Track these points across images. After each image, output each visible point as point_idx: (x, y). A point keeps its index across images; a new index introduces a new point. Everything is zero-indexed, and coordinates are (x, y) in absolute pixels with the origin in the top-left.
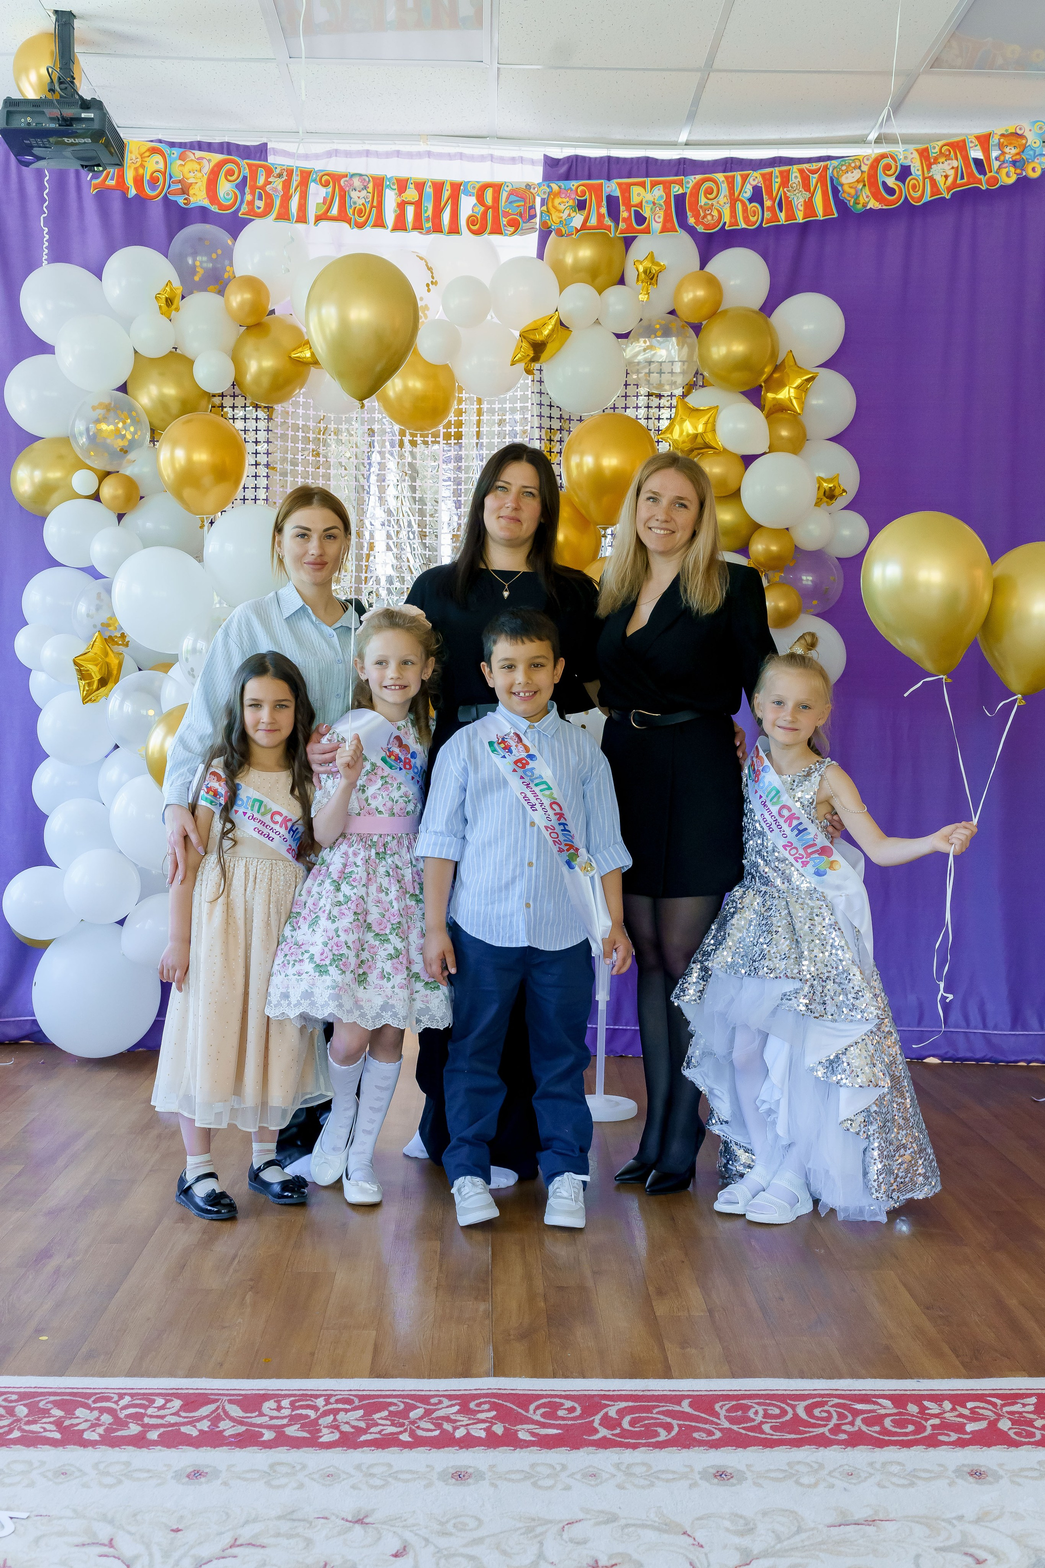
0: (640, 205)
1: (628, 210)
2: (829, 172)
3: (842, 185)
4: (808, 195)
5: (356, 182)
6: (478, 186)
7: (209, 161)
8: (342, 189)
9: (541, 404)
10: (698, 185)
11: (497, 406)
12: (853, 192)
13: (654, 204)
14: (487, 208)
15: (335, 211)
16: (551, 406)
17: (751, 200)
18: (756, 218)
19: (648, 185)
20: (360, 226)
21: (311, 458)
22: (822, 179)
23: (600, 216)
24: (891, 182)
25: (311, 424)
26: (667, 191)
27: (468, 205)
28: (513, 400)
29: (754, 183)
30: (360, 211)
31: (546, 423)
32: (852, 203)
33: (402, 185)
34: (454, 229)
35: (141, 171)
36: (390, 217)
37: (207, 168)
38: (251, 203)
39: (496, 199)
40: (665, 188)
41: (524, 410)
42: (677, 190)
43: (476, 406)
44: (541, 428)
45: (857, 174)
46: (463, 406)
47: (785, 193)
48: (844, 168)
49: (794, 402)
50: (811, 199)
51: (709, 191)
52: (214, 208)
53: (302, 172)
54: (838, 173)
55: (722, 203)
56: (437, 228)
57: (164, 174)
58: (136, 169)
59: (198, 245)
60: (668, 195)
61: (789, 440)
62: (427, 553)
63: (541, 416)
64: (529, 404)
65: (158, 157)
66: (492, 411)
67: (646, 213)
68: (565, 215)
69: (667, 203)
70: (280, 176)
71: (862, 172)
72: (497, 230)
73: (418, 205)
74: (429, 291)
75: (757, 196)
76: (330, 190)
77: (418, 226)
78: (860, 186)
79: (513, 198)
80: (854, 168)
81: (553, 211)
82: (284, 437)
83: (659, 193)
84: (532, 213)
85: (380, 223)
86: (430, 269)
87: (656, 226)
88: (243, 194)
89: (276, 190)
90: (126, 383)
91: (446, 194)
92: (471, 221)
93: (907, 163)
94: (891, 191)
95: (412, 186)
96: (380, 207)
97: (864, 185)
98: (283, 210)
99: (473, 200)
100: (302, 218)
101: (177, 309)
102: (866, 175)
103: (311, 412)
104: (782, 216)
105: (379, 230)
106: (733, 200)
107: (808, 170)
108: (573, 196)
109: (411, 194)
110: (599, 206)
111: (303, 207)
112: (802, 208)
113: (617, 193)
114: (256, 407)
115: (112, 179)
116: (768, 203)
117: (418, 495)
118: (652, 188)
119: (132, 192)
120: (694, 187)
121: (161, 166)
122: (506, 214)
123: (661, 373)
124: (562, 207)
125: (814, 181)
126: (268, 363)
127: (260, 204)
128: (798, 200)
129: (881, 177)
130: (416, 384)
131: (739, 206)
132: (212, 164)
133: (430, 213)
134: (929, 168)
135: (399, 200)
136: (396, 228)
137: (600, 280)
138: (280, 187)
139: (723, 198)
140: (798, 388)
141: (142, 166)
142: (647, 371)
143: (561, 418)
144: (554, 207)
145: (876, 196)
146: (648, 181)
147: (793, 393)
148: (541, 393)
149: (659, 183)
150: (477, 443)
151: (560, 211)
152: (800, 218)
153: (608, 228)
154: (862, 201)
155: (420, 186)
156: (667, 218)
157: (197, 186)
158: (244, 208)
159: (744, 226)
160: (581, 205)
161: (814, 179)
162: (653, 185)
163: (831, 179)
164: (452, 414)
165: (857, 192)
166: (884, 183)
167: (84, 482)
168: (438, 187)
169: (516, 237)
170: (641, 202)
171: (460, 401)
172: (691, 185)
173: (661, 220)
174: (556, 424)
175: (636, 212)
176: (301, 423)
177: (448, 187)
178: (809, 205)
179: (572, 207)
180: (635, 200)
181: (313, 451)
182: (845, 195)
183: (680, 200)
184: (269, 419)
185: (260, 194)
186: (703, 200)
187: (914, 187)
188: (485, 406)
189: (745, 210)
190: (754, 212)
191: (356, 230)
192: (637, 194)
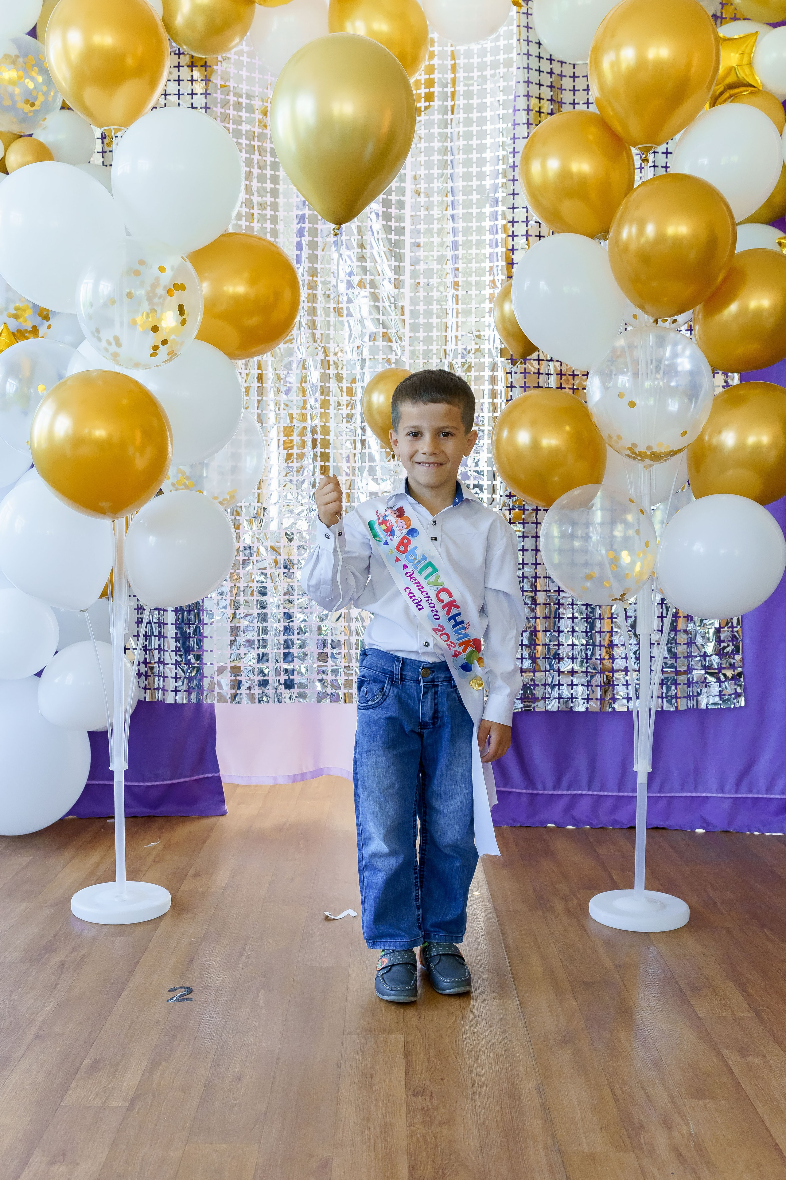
9: (528, 55)
11: (476, 60)
16: (540, 57)
21: (257, 130)
25: (257, 90)
28: (496, 51)
31: (534, 76)
41: (508, 63)
43: (449, 62)
44: (528, 82)
46: (436, 62)
62: (393, 237)
63: (528, 68)
64: (514, 55)
66: (469, 68)
82: (225, 104)
90: (35, 25)
103: (257, 75)
114: (192, 66)
130: (382, 26)
143: (551, 73)
148: (528, 41)
150: (453, 107)
164: (423, 73)
171: (432, 56)
174: (546, 80)
176: (244, 87)
181: (260, 121)
184: (207, 80)
188: (461, 61)
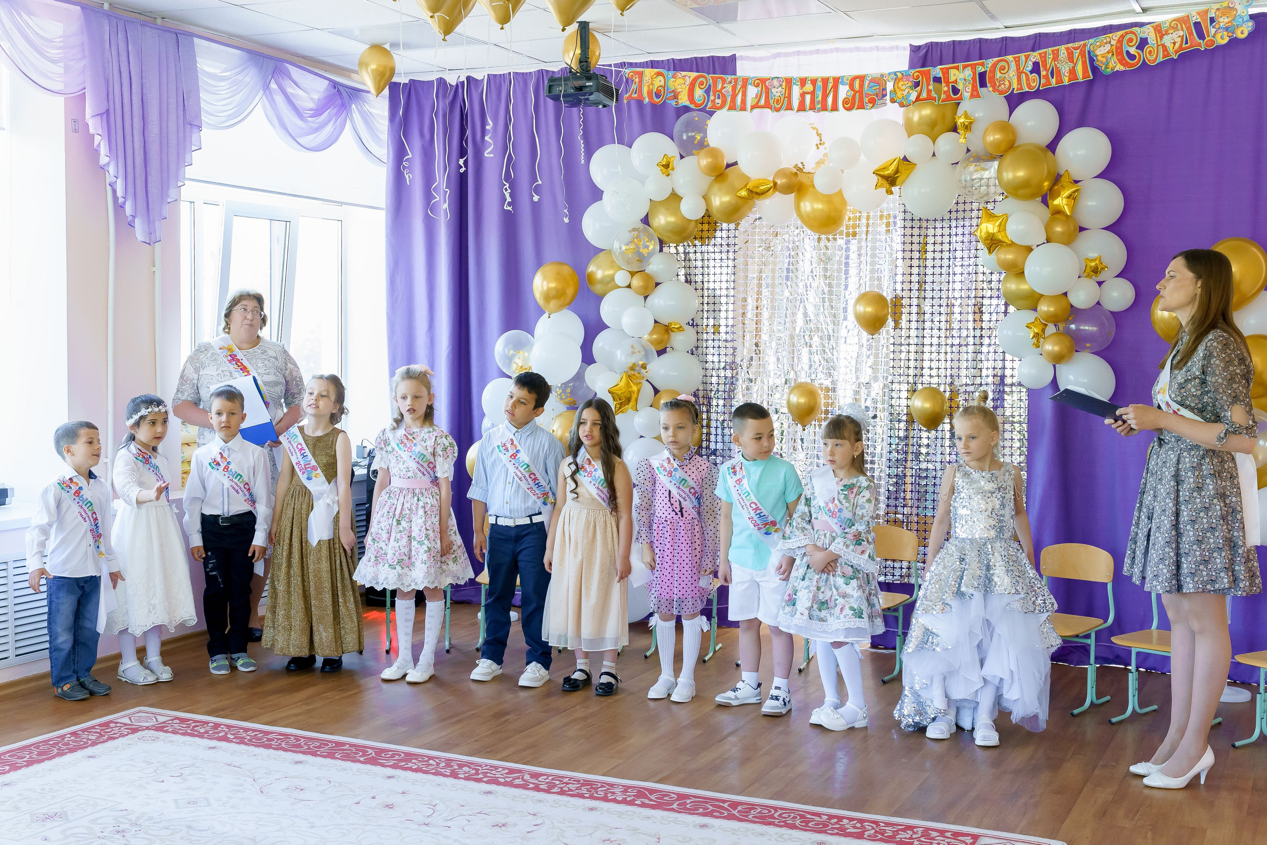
0: (956, 82)
1: (948, 86)
2: (1087, 49)
3: (1096, 56)
4: (1072, 65)
5: (775, 83)
6: (850, 78)
7: (689, 77)
8: (767, 88)
9: (905, 219)
10: (995, 65)
12: (1104, 60)
13: (965, 80)
14: (856, 92)
15: (762, 102)
17: (1031, 72)
18: (1035, 84)
19: (961, 68)
20: (778, 110)
22: (1082, 54)
23: (929, 91)
24: (1133, 51)
26: (974, 70)
27: (844, 91)
29: (1034, 60)
30: (778, 101)
32: (1103, 68)
33: (803, 82)
34: (835, 108)
35: (651, 87)
36: (795, 103)
37: (688, 81)
38: (713, 101)
39: (861, 86)
40: (972, 69)
42: (980, 69)
45: (1108, 47)
47: (1055, 65)
48: (1098, 44)
49: (1065, 207)
50: (1074, 67)
51: (1002, 68)
52: (692, 106)
53: (743, 79)
54: (1094, 48)
55: (1011, 75)
56: (824, 108)
57: (664, 87)
58: (648, 86)
59: (689, 126)
60: (974, 74)
61: (1063, 233)
65: (661, 78)
67: (960, 86)
68: (905, 93)
69: (974, 79)
70: (730, 82)
71: (1112, 45)
72: (861, 107)
73: (813, 93)
74: (818, 148)
75: (1036, 68)
76: (760, 89)
77: (813, 108)
78: (1110, 55)
79: (872, 84)
80: (1106, 43)
81: (897, 90)
82: (746, 240)
83: (968, 73)
84: (884, 93)
85: (789, 107)
86: (819, 135)
87: (967, 95)
88: (709, 96)
89: (728, 92)
90: (647, 215)
91: (830, 85)
92: (845, 102)
93: (1144, 36)
94: (1132, 57)
95: (809, 82)
96: (789, 97)
97: (1113, 55)
98: (732, 104)
99: (847, 88)
100: (743, 108)
101: (673, 169)
102: (1114, 47)
103: (764, 223)
104: (1053, 82)
105: (789, 112)
106: (1019, 73)
107: (1073, 48)
108: (911, 80)
109: (809, 87)
110: (928, 85)
111: (744, 101)
112: (1067, 75)
113: (940, 75)
115: (635, 93)
116: (1043, 73)
117: (828, 274)
118: (963, 70)
119: (647, 100)
120: (992, 67)
121: (662, 83)
122: (867, 95)
123: (988, 186)
124: (904, 87)
125: (1077, 55)
126: (726, 199)
127: (719, 101)
128: (1065, 69)
129: (1125, 48)
130: (819, 206)
131: (1023, 76)
132: (691, 79)
133: (820, 98)
134: (1161, 38)
135: (801, 92)
136: (799, 110)
137: (937, 129)
138: (730, 90)
139: (1012, 73)
140: (1069, 197)
141: (652, 84)
142: (979, 184)
144: (898, 88)
145: (1121, 61)
146: (961, 65)
147: (1065, 201)
148: (904, 205)
149: (967, 66)
150: (866, 239)
151: (902, 90)
152: (1066, 81)
153: (934, 99)
154: (1111, 66)
155: (814, 82)
156: (974, 89)
157: (682, 93)
158: (710, 104)
159: (1027, 90)
160: (917, 84)
161: (1076, 53)
162: (964, 68)
163: (1089, 52)
164: (848, 221)
165: (1107, 59)
166: (1128, 52)
167: (621, 278)
168: (825, 81)
169: (873, 110)
170: (956, 80)
172: (990, 65)
173: (970, 90)
175: (953, 86)
176: (757, 230)
177: (831, 80)
178: (1073, 72)
179: (910, 87)
180: (952, 79)
182: (1099, 63)
183: (982, 76)
185: (719, 95)
186: (998, 75)
187: (1150, 52)
188: (871, 214)
189: (1028, 79)
190: (1034, 80)
191: (775, 113)
192: (954, 75)
